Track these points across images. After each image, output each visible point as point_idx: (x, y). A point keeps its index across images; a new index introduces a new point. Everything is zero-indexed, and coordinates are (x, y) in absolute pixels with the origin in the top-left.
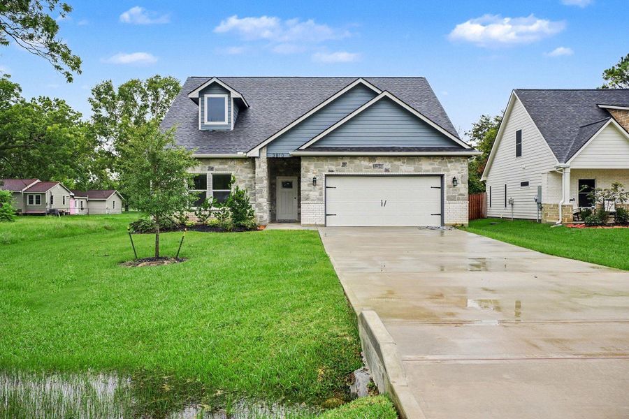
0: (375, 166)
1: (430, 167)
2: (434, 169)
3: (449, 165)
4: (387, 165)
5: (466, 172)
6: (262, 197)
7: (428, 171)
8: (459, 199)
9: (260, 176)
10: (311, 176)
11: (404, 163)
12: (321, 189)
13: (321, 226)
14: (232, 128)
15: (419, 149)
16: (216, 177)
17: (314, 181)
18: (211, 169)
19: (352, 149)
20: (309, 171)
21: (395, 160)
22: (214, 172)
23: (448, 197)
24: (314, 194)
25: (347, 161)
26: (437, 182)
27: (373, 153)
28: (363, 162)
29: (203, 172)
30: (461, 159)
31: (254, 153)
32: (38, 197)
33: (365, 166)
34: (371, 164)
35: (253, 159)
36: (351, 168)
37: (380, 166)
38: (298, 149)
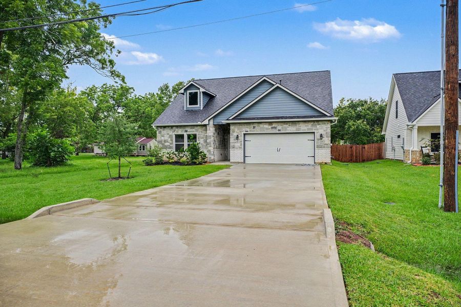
0: (272, 128)
1: (306, 128)
2: (308, 129)
3: (318, 126)
4: (279, 127)
5: (329, 131)
6: (210, 147)
7: (304, 130)
8: (324, 147)
9: (210, 134)
10: (235, 134)
11: (289, 125)
12: (241, 142)
13: (242, 163)
14: (202, 109)
15: (298, 117)
16: (189, 136)
17: (237, 137)
18: (186, 131)
19: (258, 119)
20: (235, 131)
21: (284, 124)
22: (188, 133)
23: (317, 146)
24: (237, 145)
25: (256, 125)
26: (311, 137)
27: (271, 120)
28: (265, 126)
29: (182, 133)
30: (326, 123)
31: (206, 122)
32: (144, 147)
33: (266, 128)
34: (270, 127)
35: (205, 125)
36: (258, 130)
37: (275, 128)
38: (228, 120)
